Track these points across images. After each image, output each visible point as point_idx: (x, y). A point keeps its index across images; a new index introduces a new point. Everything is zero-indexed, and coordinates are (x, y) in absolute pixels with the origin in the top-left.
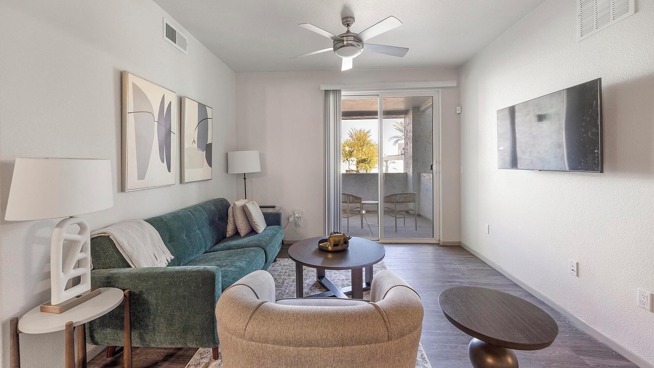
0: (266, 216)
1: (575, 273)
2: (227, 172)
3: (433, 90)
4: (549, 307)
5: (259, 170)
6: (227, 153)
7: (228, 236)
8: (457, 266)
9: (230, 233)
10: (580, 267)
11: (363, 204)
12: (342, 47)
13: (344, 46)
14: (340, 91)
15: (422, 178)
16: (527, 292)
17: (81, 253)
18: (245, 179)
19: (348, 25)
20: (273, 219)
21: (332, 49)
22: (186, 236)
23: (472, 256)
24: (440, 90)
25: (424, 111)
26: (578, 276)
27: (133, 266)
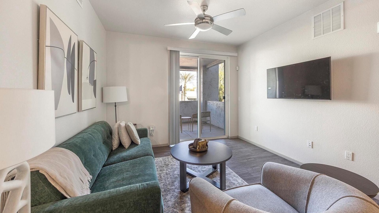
0: (139, 131)
1: (311, 147)
2: (102, 101)
3: (226, 57)
4: (296, 164)
5: (126, 100)
6: (102, 88)
7: (114, 149)
8: (245, 149)
9: (115, 147)
10: (314, 144)
11: (182, 119)
12: (201, 23)
13: (203, 22)
14: (179, 52)
15: (208, 104)
16: (283, 158)
17: (22, 201)
18: (115, 106)
19: (204, 11)
20: (143, 133)
21: (194, 23)
22: (93, 156)
23: (247, 143)
24: (229, 57)
25: (208, 68)
26: (312, 148)
27: (68, 197)
